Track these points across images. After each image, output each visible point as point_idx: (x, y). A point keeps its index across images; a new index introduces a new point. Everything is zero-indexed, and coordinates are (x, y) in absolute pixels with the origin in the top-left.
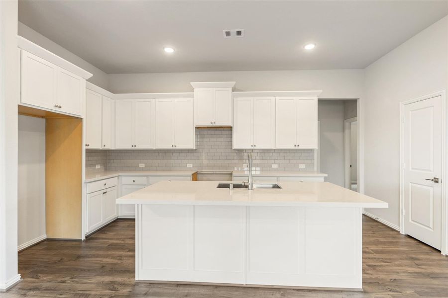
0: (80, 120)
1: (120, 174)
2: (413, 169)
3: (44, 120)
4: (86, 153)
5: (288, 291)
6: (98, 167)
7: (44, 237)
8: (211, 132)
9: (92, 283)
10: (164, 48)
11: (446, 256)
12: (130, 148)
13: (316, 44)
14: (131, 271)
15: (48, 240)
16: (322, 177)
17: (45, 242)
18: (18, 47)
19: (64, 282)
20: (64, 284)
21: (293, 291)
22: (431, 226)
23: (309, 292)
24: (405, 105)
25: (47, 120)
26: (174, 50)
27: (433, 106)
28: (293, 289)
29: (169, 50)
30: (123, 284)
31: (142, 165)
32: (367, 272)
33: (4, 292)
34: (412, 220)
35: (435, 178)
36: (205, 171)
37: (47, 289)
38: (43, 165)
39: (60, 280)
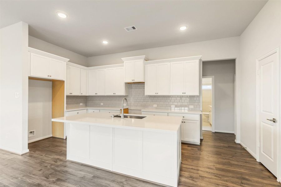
0: (63, 82)
1: (88, 108)
2: (263, 111)
3: (51, 82)
4: (66, 97)
5: (132, 179)
6: (81, 104)
7: (51, 136)
8: (136, 85)
9: (51, 158)
10: (102, 41)
11: (279, 183)
12: (94, 95)
13: (187, 27)
14: (65, 155)
15: (52, 137)
16: (198, 114)
17: (51, 138)
18: (29, 52)
19: (42, 155)
20: (41, 156)
21: (134, 180)
22: (272, 157)
23: (144, 182)
24: (259, 61)
25: (52, 82)
26: (108, 42)
27: (273, 61)
28: (135, 179)
29: (105, 42)
30: (61, 160)
31: (102, 104)
32: (194, 179)
33: (20, 155)
34: (263, 152)
35: (274, 119)
36: (132, 108)
37: (34, 157)
38: (51, 103)
39: (41, 154)
